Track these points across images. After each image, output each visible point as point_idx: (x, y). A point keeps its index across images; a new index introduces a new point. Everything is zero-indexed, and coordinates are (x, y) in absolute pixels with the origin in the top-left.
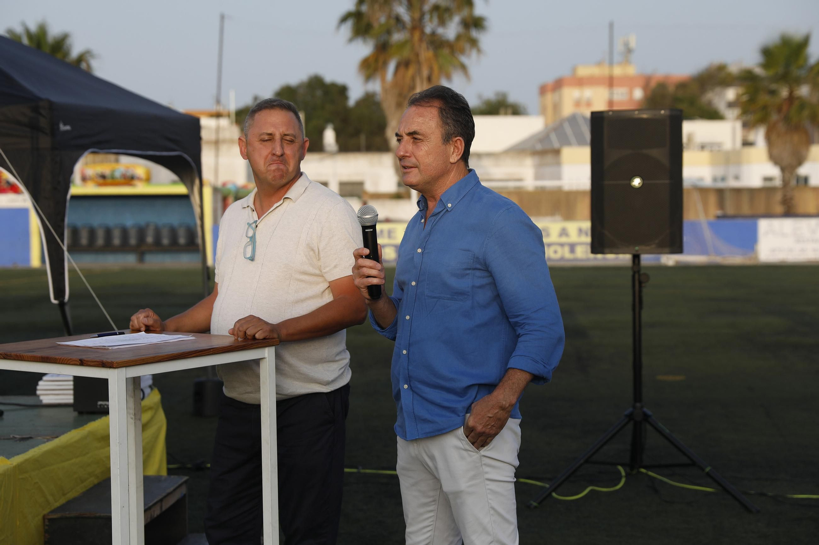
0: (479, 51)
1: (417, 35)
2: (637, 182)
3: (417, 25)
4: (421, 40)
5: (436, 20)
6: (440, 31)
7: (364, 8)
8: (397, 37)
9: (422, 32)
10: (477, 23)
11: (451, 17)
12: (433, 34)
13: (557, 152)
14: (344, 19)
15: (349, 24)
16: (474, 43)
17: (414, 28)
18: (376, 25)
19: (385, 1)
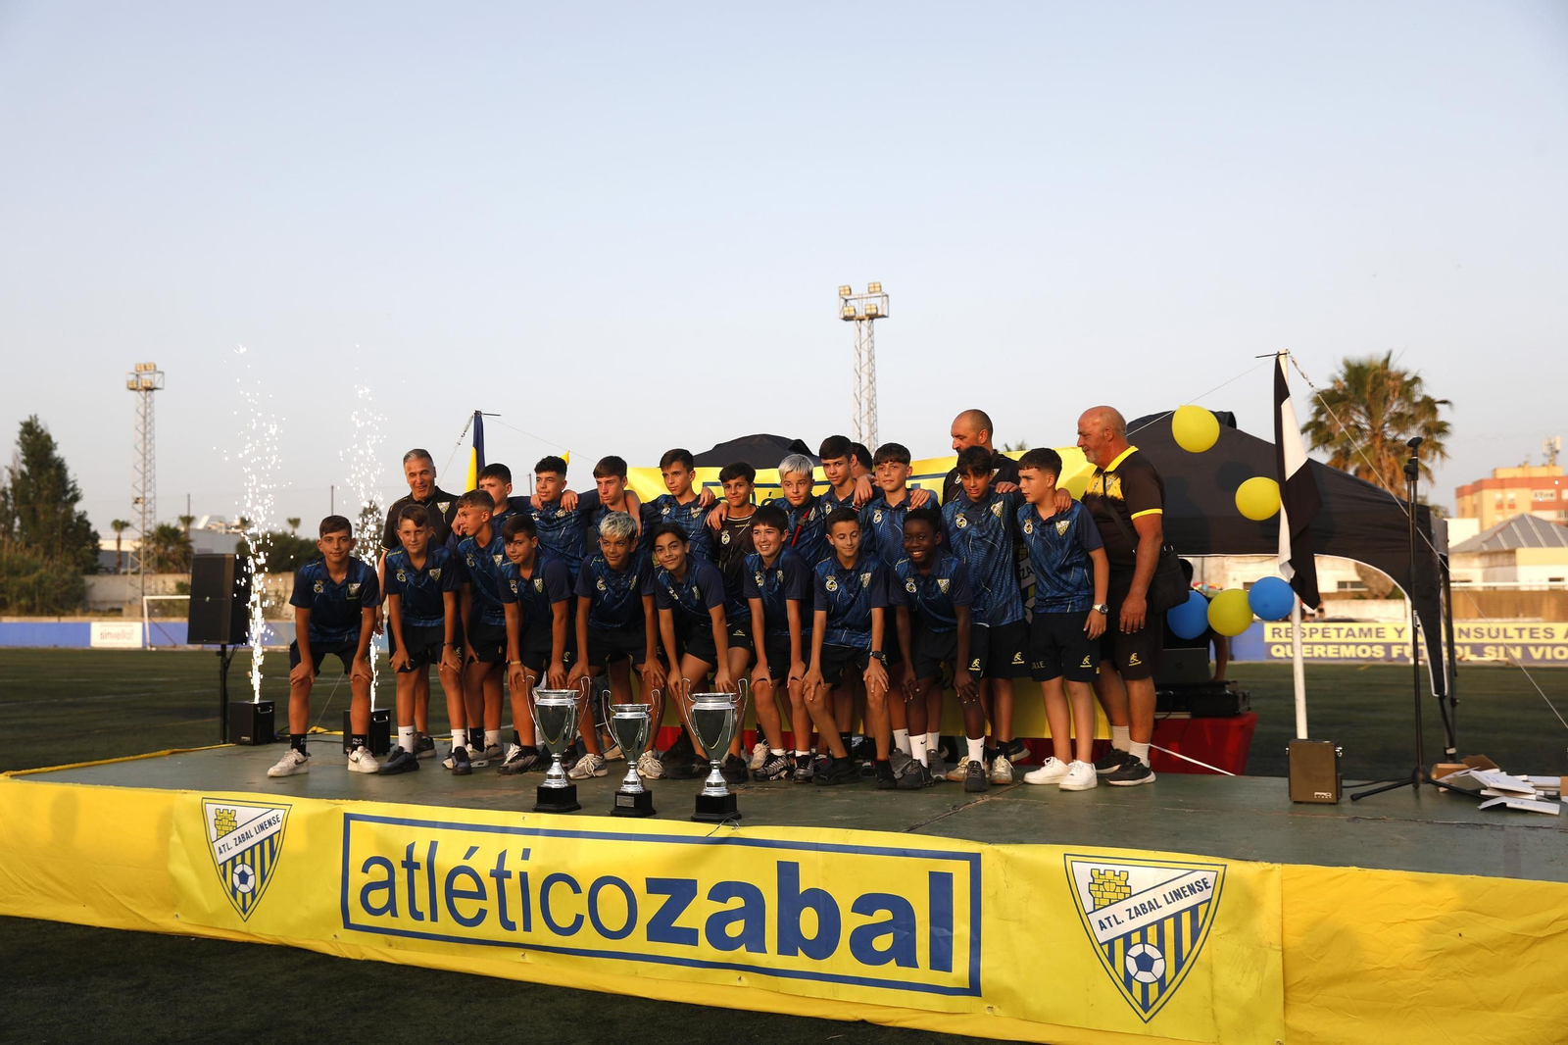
0: (1443, 454)
1: (1377, 442)
4: (1382, 448)
5: (1395, 428)
6: (1400, 436)
7: (1322, 418)
8: (1359, 445)
9: (1383, 439)
10: (1441, 428)
11: (1414, 423)
12: (1394, 440)
13: (1512, 552)
14: (1304, 431)
16: (1437, 447)
17: (1376, 435)
18: (1337, 435)
19: (1346, 412)
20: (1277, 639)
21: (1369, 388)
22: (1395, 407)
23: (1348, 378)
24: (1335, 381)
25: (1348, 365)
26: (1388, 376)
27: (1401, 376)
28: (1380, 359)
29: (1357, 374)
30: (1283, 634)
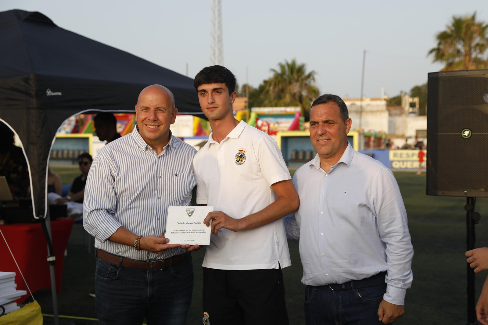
1: (467, 58)
2: (467, 133)
3: (468, 54)
4: (469, 61)
5: (478, 51)
6: (480, 56)
7: (442, 47)
8: (458, 59)
9: (470, 57)
12: (476, 58)
14: (431, 52)
15: (434, 54)
17: (466, 55)
18: (446, 54)
19: (452, 43)
20: (396, 159)
21: (464, 30)
22: (477, 40)
23: (454, 25)
24: (448, 27)
25: (454, 18)
26: (473, 24)
27: (480, 25)
28: (469, 16)
29: (458, 23)
30: (399, 156)
